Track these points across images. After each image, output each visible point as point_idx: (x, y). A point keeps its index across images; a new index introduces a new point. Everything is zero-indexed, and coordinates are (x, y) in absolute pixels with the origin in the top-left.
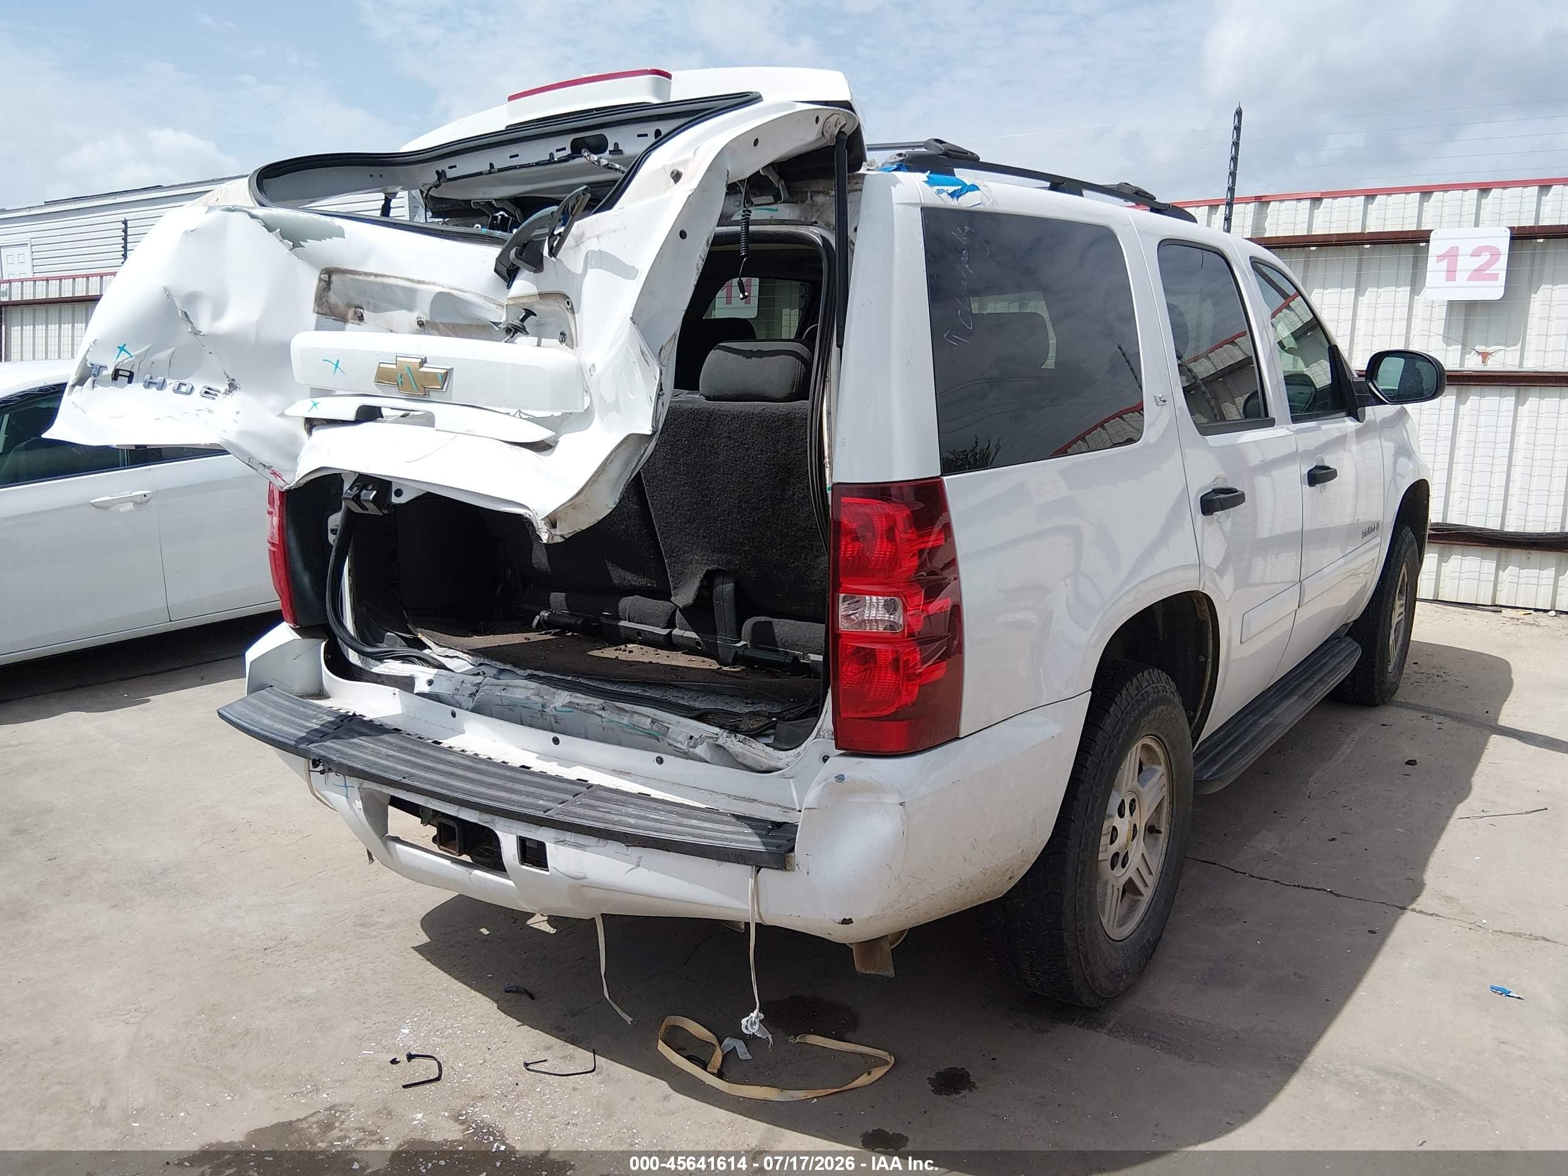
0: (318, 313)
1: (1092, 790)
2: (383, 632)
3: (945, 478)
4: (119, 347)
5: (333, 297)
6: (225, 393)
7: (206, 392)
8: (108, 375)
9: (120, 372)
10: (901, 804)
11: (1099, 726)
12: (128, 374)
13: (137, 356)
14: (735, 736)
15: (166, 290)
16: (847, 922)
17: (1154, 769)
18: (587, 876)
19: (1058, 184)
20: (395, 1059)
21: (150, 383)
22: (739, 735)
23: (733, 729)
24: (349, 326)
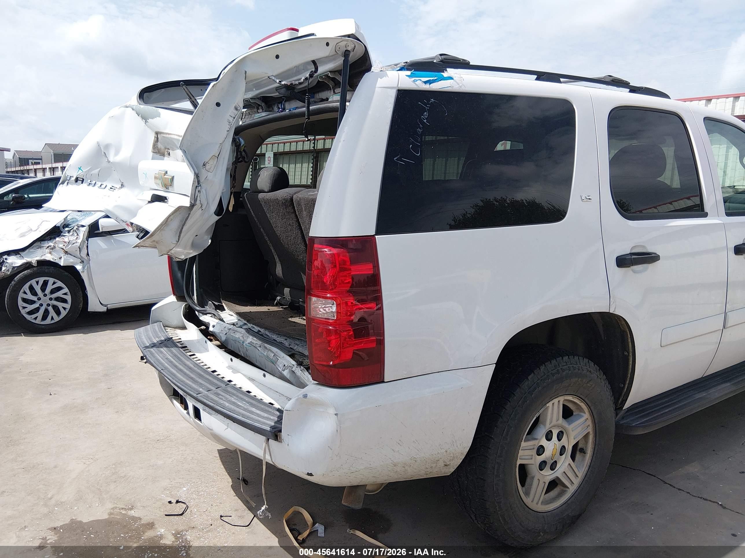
0: (153, 152)
1: (508, 422)
2: (208, 300)
3: (376, 237)
4: (79, 168)
5: (159, 145)
6: (119, 189)
7: (111, 188)
8: (73, 180)
9: (79, 179)
10: (336, 414)
11: (519, 386)
12: (82, 180)
13: (85, 172)
14: (300, 367)
15: (97, 142)
16: (310, 475)
17: (580, 415)
18: (213, 429)
19: (541, 76)
20: (171, 501)
21: (90, 184)
22: (302, 367)
23: (300, 363)
24: (166, 158)
